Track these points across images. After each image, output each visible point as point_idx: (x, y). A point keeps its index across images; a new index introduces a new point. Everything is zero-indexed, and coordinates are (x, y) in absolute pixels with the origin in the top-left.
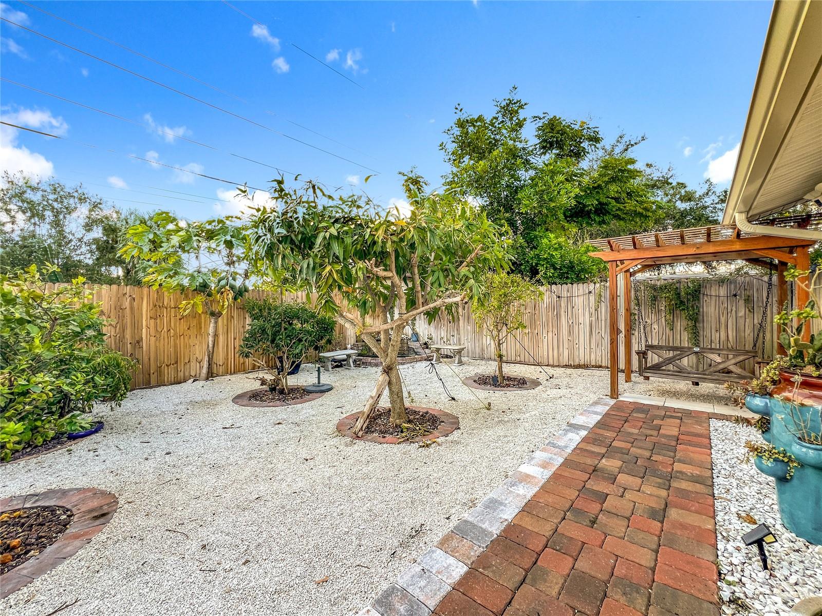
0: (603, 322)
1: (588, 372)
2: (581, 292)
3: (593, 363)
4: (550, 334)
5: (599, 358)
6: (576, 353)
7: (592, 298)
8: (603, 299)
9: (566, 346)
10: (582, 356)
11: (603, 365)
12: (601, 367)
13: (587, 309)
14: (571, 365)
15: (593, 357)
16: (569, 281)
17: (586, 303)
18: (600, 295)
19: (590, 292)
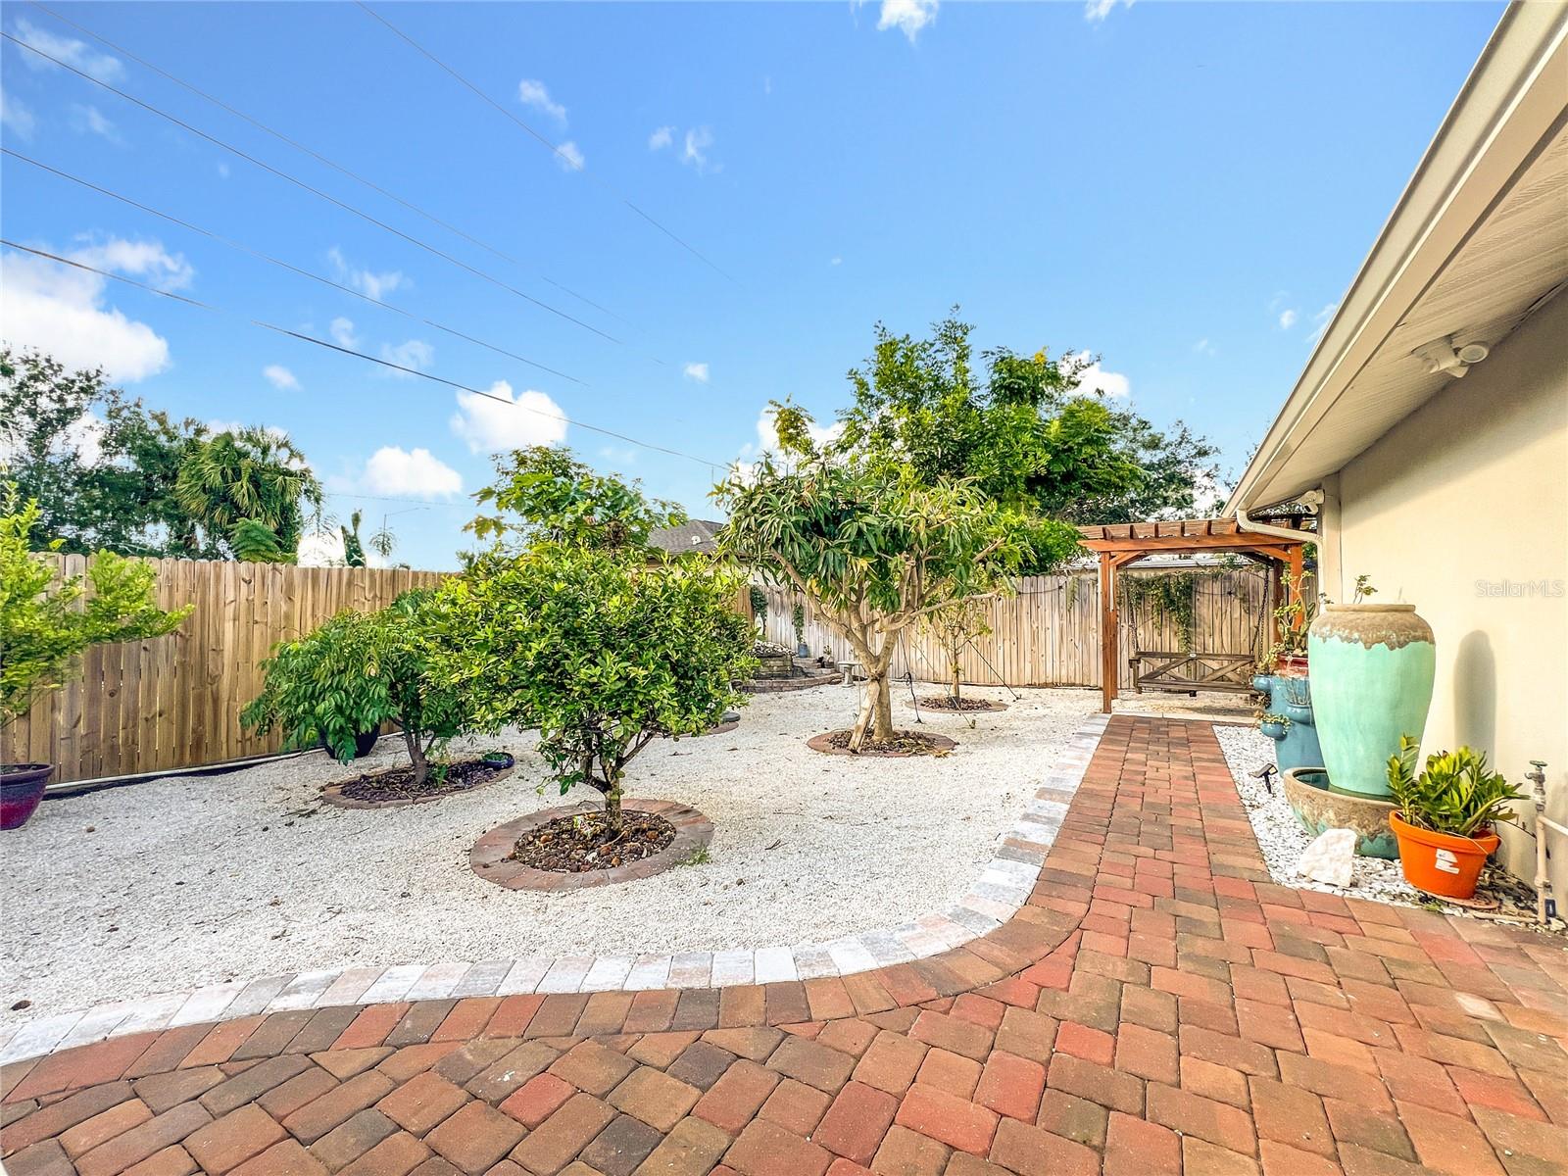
0: (1077, 626)
1: (1060, 691)
2: (1049, 587)
3: (1064, 681)
4: (1007, 643)
5: (1072, 674)
6: (1042, 669)
7: (1063, 596)
8: (1077, 597)
9: (1028, 658)
10: (1049, 674)
11: (1077, 682)
12: (1074, 685)
13: (1057, 610)
14: (1035, 684)
15: (1064, 672)
16: (1031, 572)
17: (1055, 601)
18: (1073, 591)
19: (1060, 588)
